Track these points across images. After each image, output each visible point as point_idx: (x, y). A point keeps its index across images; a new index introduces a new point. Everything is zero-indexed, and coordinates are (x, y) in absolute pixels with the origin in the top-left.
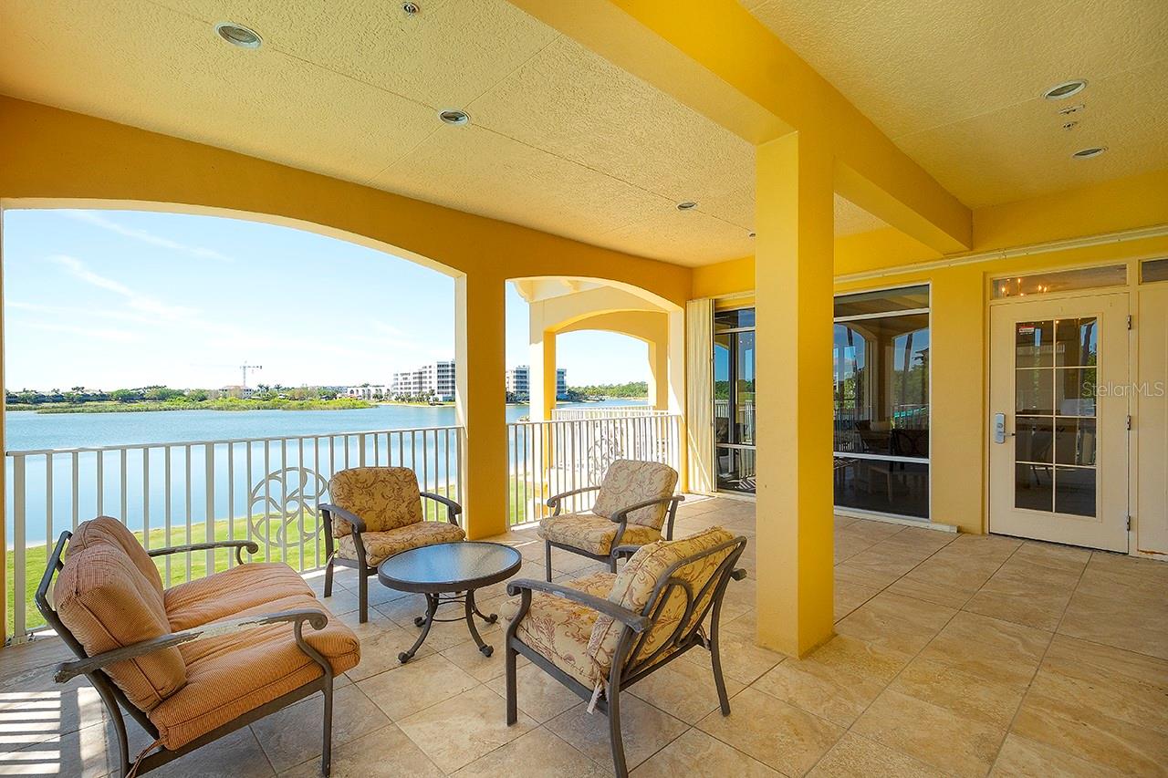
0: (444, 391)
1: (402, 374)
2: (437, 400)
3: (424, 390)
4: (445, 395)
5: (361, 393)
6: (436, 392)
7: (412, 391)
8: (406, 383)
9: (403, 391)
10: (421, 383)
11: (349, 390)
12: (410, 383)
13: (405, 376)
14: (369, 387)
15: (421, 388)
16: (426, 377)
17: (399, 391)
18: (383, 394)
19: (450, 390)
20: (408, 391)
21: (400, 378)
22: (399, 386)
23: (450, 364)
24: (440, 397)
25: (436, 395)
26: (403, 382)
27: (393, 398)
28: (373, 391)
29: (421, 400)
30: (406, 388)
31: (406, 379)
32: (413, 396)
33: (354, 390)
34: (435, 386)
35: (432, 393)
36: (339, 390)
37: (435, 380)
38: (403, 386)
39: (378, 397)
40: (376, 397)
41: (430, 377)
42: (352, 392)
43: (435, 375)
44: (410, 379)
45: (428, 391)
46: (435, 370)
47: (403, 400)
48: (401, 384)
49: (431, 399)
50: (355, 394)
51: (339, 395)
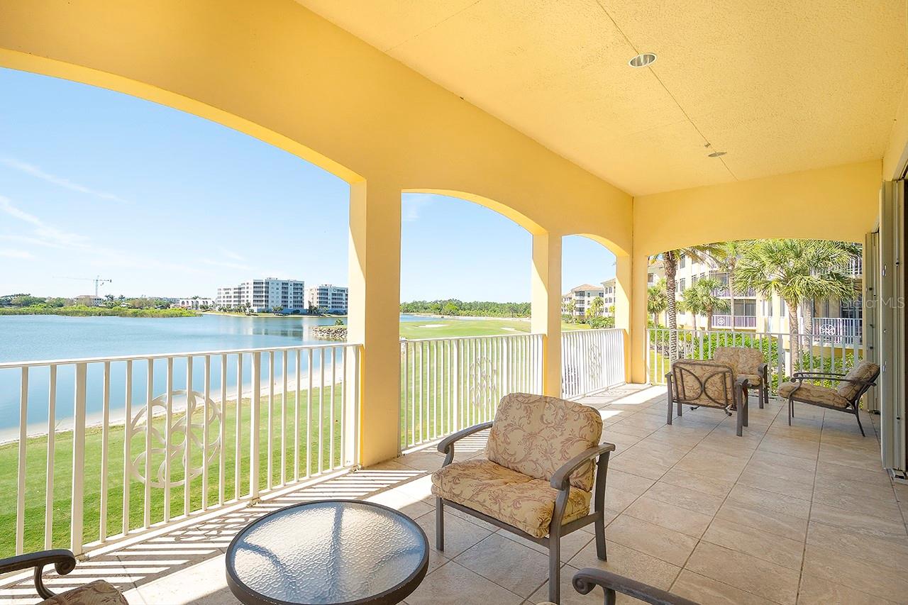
0: (259, 303)
1: (225, 289)
2: (252, 311)
3: (242, 303)
4: (259, 308)
5: (190, 304)
6: (252, 304)
7: (232, 303)
8: (227, 297)
9: (226, 303)
10: (240, 297)
11: (181, 301)
12: (231, 297)
13: (227, 291)
14: (197, 300)
15: (240, 301)
16: (244, 297)
17: (222, 303)
18: (209, 305)
19: (264, 303)
20: (228, 303)
21: (224, 292)
22: (222, 299)
23: (264, 281)
24: (255, 309)
25: (252, 308)
26: (226, 295)
27: (217, 308)
28: (201, 303)
29: (239, 311)
30: (227, 301)
31: (228, 293)
32: (232, 307)
33: (185, 301)
34: (251, 300)
35: (248, 305)
36: (174, 301)
37: (251, 294)
38: (226, 299)
39: (205, 308)
40: (202, 307)
41: (248, 292)
42: (183, 303)
43: (251, 290)
44: (231, 293)
45: (245, 303)
46: (251, 286)
47: (225, 311)
48: (224, 297)
49: (248, 311)
50: (186, 305)
51: (172, 305)
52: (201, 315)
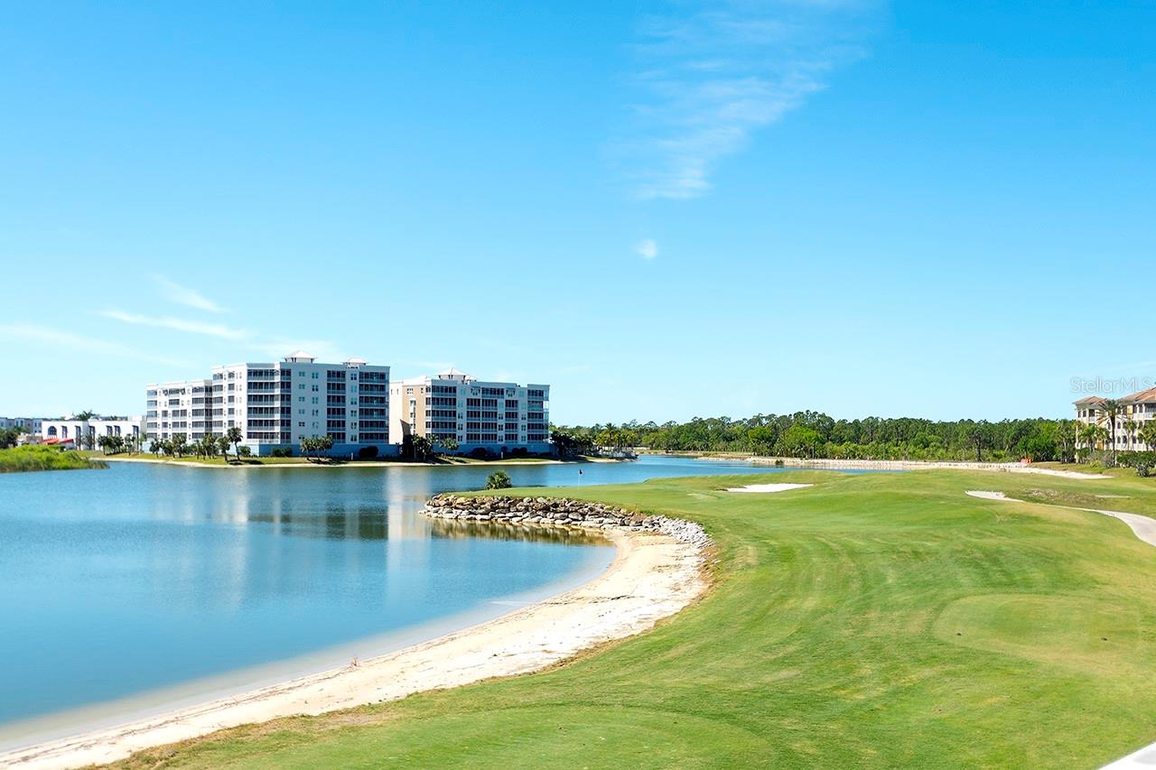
0: (264, 430)
1: (166, 392)
2: (245, 451)
3: (215, 430)
4: (267, 442)
5: (72, 435)
6: (244, 433)
7: (189, 431)
8: (175, 413)
9: (170, 431)
10: (209, 412)
11: (46, 426)
12: (184, 413)
13: (174, 397)
14: (91, 422)
15: (209, 424)
16: (220, 400)
17: (160, 431)
18: (123, 435)
19: (277, 429)
20: (179, 430)
21: (163, 400)
22: (160, 420)
23: (277, 368)
24: (254, 446)
25: (245, 442)
26: (170, 410)
27: (146, 446)
28: (101, 430)
29: (207, 450)
30: (175, 424)
31: (177, 402)
32: (190, 442)
33: (58, 425)
34: (241, 420)
35: (235, 435)
36: (29, 425)
37: (242, 405)
38: (170, 420)
39: (112, 443)
40: (105, 442)
41: (231, 399)
42: (52, 431)
43: (242, 394)
44: (186, 402)
45: (225, 431)
46: (242, 382)
47: (169, 451)
48: (165, 414)
49: (233, 450)
50: (59, 436)
51: (22, 438)
52: (103, 465)
